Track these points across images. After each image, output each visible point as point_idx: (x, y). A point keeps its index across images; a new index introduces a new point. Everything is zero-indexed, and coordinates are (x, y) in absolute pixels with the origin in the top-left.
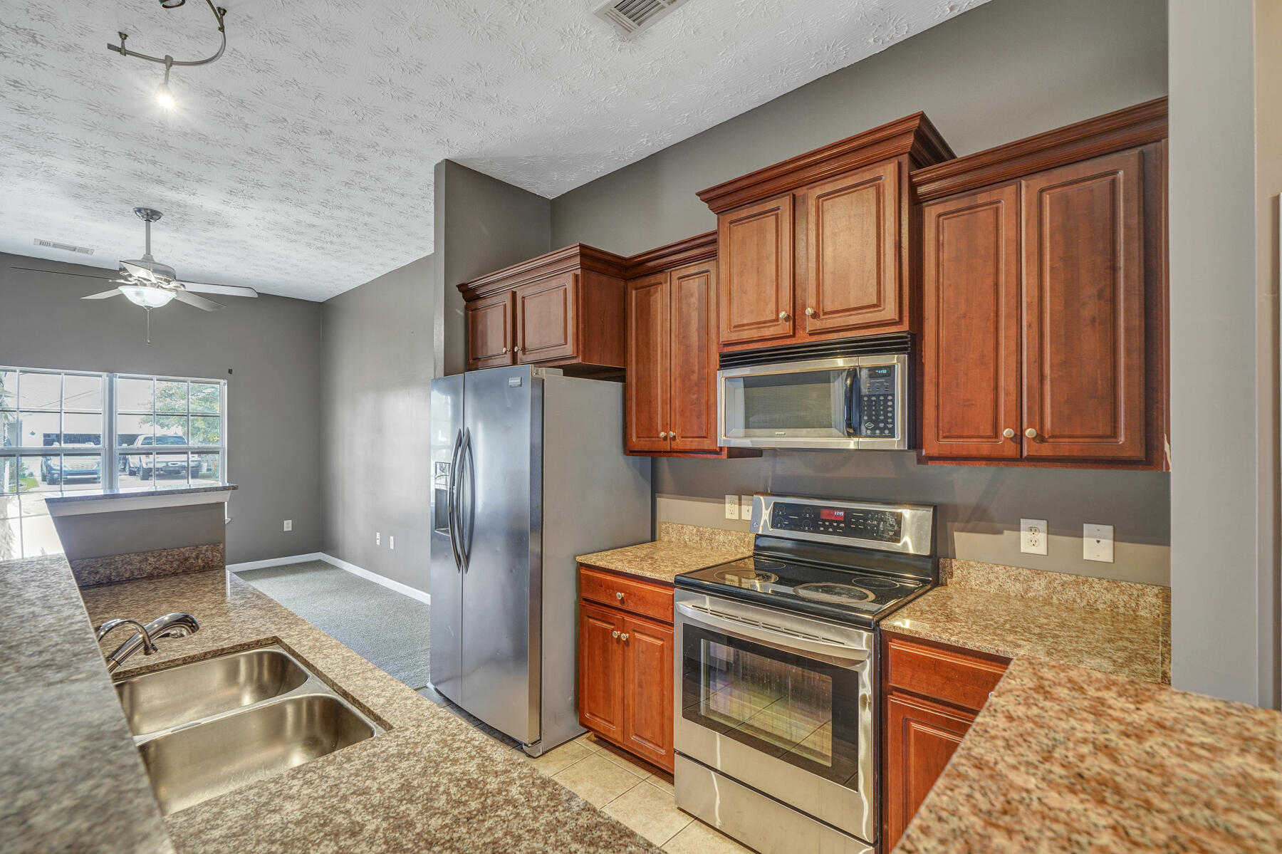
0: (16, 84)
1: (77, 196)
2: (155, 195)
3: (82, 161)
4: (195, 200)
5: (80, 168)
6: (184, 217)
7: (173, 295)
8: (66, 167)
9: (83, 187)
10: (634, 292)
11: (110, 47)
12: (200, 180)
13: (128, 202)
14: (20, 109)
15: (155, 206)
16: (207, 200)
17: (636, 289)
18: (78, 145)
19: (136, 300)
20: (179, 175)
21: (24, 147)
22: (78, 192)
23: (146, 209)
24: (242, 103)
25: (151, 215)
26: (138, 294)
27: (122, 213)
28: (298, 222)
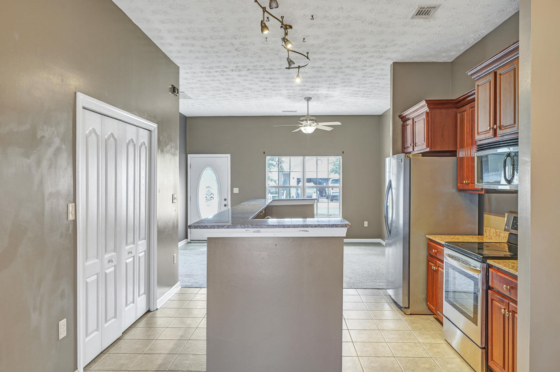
0: (271, 78)
1: (289, 98)
2: (308, 94)
3: (288, 90)
4: (319, 92)
5: (288, 91)
6: (318, 98)
7: (315, 128)
8: (285, 92)
9: (290, 96)
10: (459, 114)
11: (286, 68)
12: (318, 87)
13: (302, 97)
14: (272, 83)
15: (309, 96)
16: (323, 91)
17: (460, 113)
18: (286, 87)
19: (304, 132)
20: (312, 87)
21: (275, 90)
22: (289, 97)
23: (307, 98)
24: (321, 67)
25: (308, 99)
26: (305, 129)
27: (301, 100)
28: (354, 91)
